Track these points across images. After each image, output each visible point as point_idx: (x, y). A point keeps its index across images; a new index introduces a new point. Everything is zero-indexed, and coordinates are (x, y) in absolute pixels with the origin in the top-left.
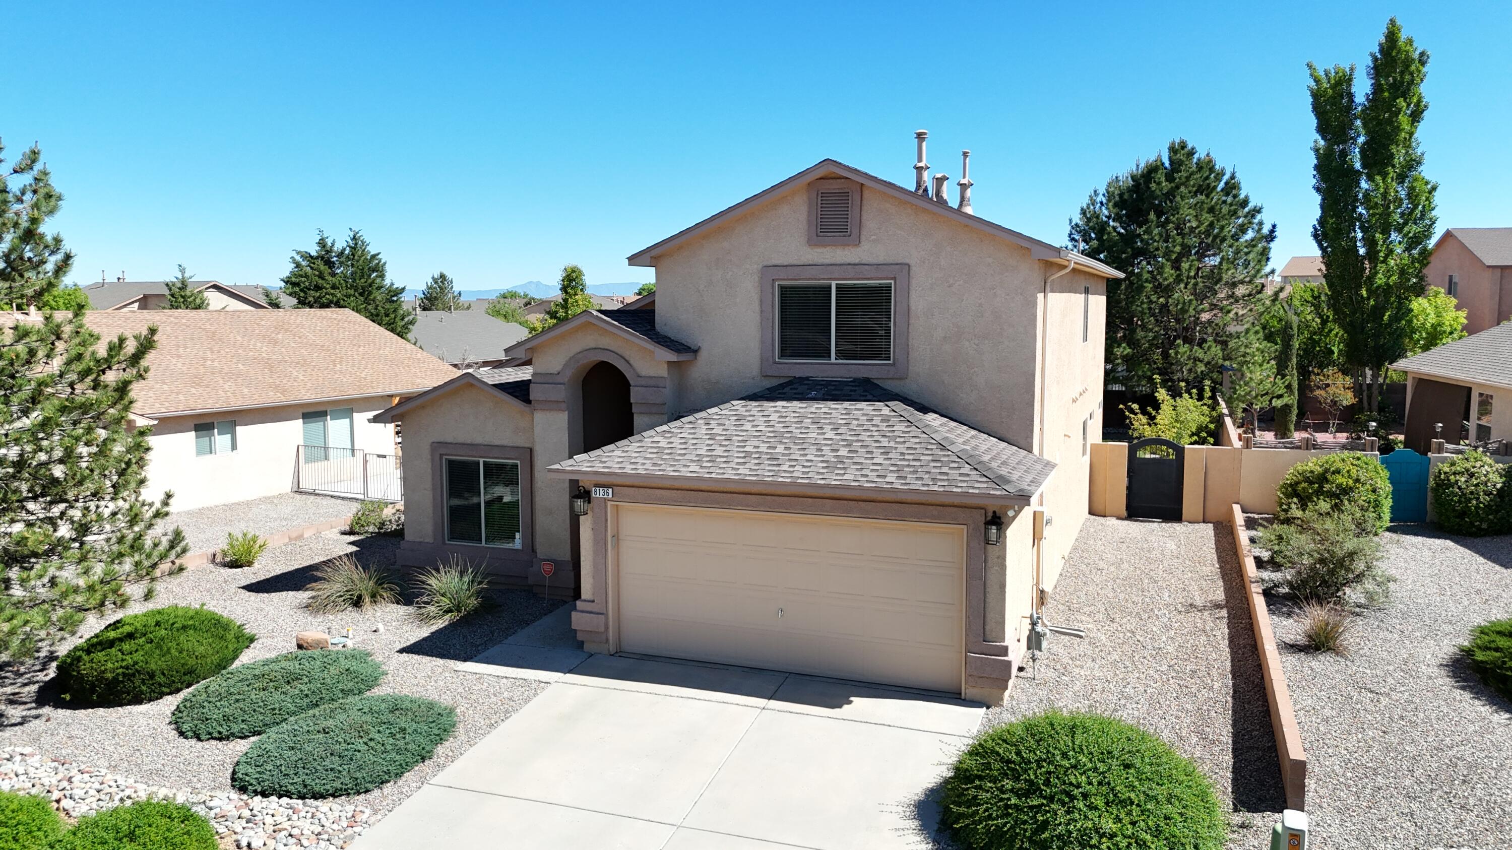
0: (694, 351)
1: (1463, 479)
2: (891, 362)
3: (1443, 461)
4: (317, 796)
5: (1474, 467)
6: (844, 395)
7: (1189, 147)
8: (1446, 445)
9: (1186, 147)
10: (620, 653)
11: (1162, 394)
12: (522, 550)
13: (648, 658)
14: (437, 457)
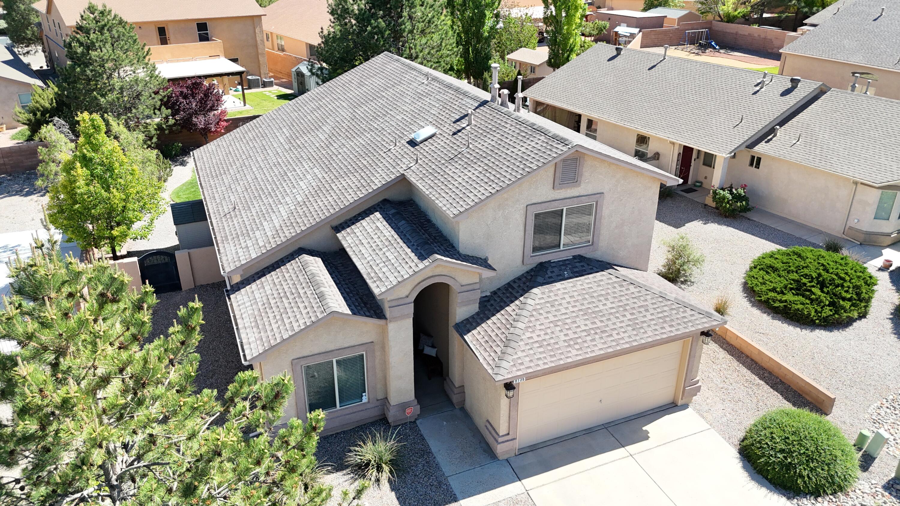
2: (591, 244)
6: (583, 271)
10: (519, 452)
12: (369, 402)
13: (533, 448)
14: (299, 368)
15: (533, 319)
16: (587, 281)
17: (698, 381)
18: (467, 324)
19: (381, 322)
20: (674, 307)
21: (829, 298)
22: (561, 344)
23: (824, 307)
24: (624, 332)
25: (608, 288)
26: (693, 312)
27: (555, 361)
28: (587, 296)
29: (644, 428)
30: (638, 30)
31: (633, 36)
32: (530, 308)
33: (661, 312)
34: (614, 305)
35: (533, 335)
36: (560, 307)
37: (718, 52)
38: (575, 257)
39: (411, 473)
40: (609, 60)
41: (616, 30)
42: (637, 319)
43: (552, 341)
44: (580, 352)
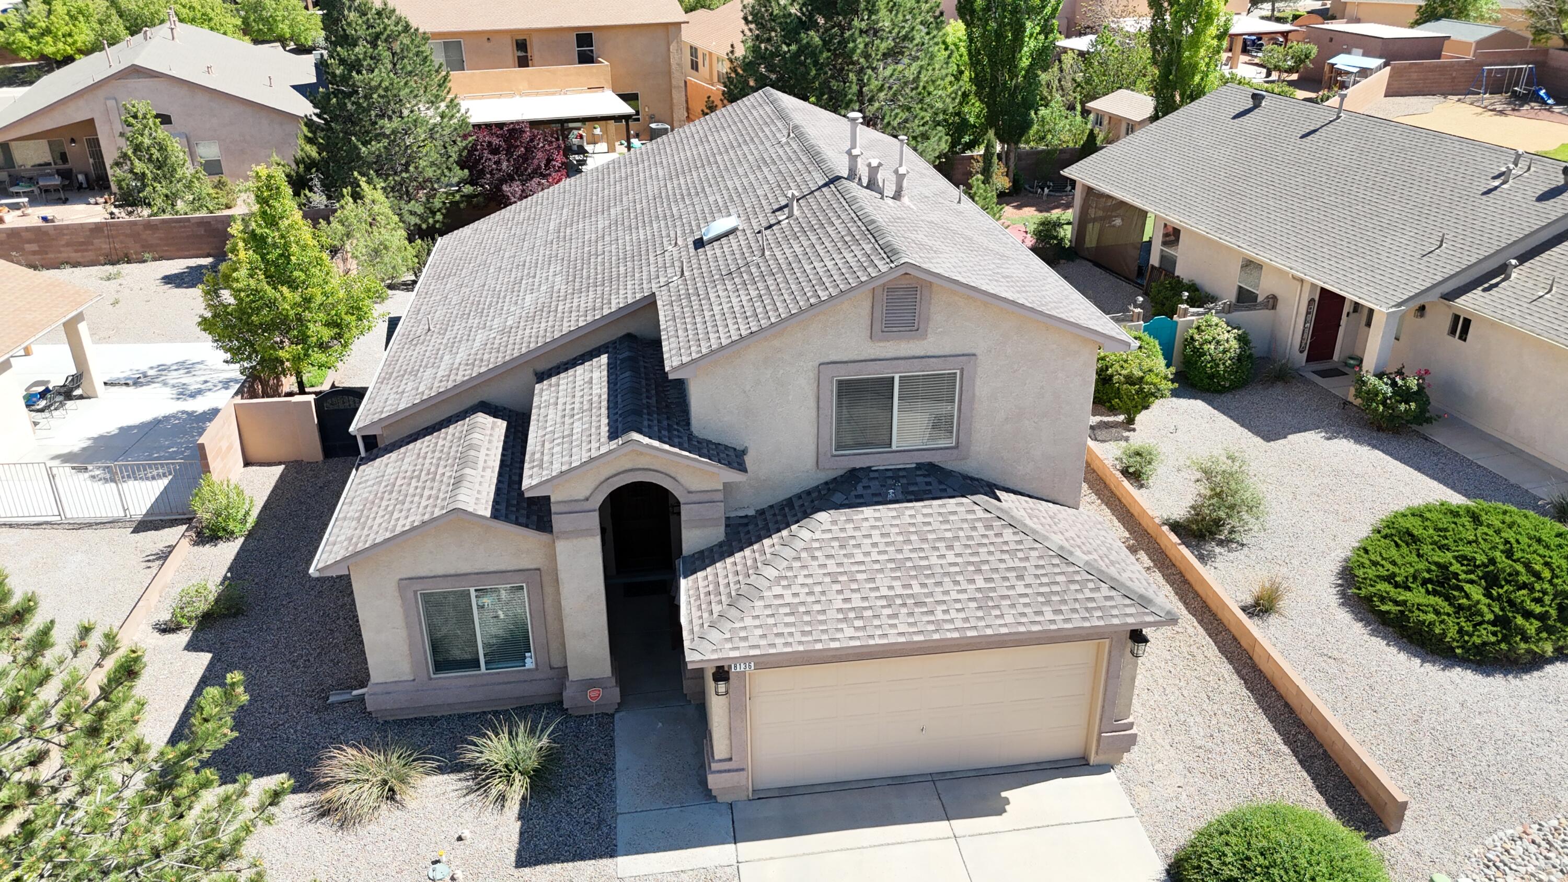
2: (954, 445)
6: (925, 492)
8: (1190, 309)
10: (756, 795)
12: (537, 669)
13: (787, 792)
14: (410, 594)
15: (796, 564)
16: (925, 511)
17: (1131, 725)
18: (698, 559)
19: (544, 537)
20: (1078, 578)
21: (1497, 610)
22: (832, 614)
23: (1480, 623)
24: (958, 610)
25: (962, 529)
26: (1113, 593)
27: (808, 642)
28: (914, 538)
29: (1004, 794)
30: (1381, 61)
31: (1364, 72)
32: (799, 545)
33: (1047, 584)
34: (959, 560)
35: (787, 593)
36: (855, 551)
37: (1548, 110)
38: (919, 466)
39: (564, 796)
40: (1234, 118)
41: (1332, 61)
42: (993, 589)
43: (817, 607)
44: (860, 634)
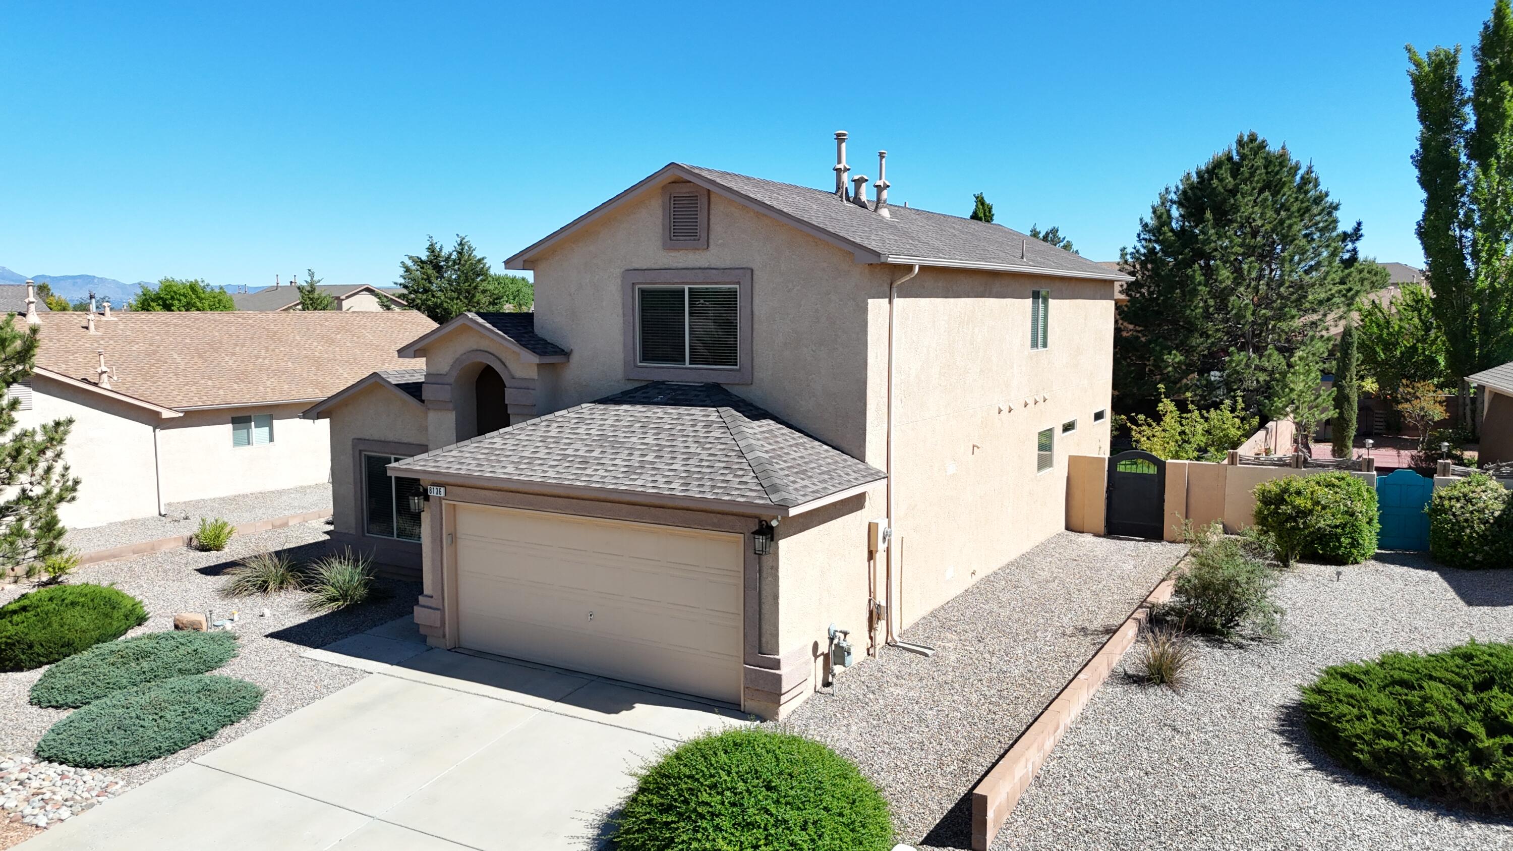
0: (565, 354)
1: (1458, 505)
2: (738, 367)
3: (1446, 484)
4: (90, 766)
5: (1473, 492)
6: (686, 400)
7: (1260, 139)
8: (1453, 467)
9: (1256, 140)
10: (457, 649)
11: (1167, 405)
38: (705, 385)
